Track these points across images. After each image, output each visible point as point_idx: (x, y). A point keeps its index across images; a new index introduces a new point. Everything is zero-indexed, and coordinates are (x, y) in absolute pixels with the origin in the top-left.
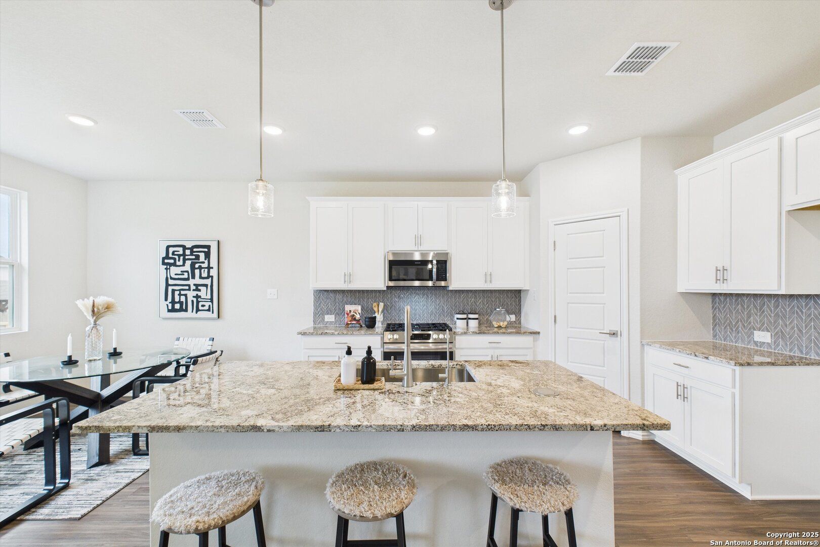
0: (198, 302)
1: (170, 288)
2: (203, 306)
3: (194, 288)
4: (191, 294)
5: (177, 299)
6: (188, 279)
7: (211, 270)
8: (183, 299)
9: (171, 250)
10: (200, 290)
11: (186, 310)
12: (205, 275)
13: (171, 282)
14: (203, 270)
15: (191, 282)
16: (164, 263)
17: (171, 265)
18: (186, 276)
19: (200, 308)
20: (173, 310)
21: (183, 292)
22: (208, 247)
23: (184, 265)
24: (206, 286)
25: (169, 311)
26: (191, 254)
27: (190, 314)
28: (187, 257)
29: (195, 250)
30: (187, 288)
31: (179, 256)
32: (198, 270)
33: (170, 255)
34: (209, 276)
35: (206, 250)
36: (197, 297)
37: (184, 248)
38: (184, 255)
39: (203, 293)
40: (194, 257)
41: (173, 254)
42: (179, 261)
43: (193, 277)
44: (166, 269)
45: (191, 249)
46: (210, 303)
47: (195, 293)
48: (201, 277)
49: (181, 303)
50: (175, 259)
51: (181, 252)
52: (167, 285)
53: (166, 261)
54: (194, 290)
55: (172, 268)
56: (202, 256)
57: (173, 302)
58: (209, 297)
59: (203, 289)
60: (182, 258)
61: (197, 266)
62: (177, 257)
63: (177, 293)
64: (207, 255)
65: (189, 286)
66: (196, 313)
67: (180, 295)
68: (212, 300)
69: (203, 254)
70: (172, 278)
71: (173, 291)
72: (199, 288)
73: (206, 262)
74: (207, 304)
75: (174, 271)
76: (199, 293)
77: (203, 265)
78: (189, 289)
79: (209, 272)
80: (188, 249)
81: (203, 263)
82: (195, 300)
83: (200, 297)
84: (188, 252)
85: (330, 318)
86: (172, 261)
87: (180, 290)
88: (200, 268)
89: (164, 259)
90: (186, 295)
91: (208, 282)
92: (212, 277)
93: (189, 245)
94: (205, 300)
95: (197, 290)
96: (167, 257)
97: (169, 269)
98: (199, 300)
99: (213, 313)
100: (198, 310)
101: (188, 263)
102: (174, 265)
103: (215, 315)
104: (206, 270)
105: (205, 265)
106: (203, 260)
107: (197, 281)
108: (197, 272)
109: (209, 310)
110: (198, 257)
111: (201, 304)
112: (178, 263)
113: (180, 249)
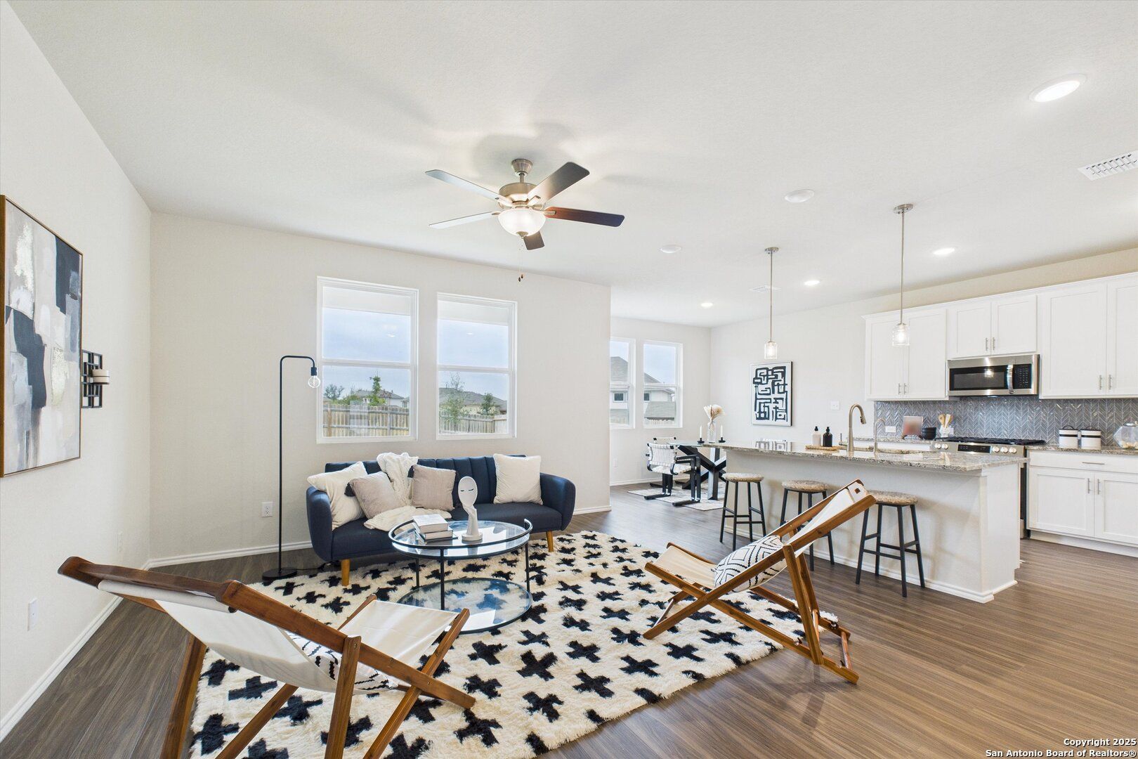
0: (776, 412)
1: (758, 401)
2: (780, 415)
3: (774, 401)
4: (772, 406)
5: (762, 410)
6: (770, 394)
7: (786, 386)
8: (766, 409)
9: (759, 372)
10: (778, 403)
11: (768, 419)
12: (781, 390)
13: (759, 397)
14: (780, 387)
15: (772, 396)
16: (754, 383)
17: (758, 383)
18: (768, 392)
19: (778, 417)
20: (760, 418)
21: (766, 405)
22: (784, 368)
23: (767, 383)
24: (782, 399)
25: (757, 419)
26: (772, 375)
27: (771, 421)
28: (769, 377)
29: (775, 371)
30: (769, 401)
31: (764, 376)
33: (758, 376)
34: (785, 392)
35: (783, 370)
36: (776, 408)
37: (767, 369)
38: (767, 375)
39: (781, 405)
40: (774, 377)
41: (760, 375)
43: (773, 393)
44: (756, 387)
45: (772, 370)
47: (774, 405)
48: (779, 393)
49: (765, 413)
50: (761, 379)
51: (765, 373)
52: (756, 399)
53: (756, 381)
54: (773, 403)
55: (760, 385)
56: (780, 375)
57: (760, 412)
58: (784, 408)
59: (780, 401)
60: (766, 377)
61: (776, 383)
62: (763, 378)
63: (762, 405)
64: (784, 374)
65: (770, 399)
66: (775, 421)
67: (764, 406)
68: (786, 412)
69: (780, 374)
70: (759, 394)
71: (760, 403)
73: (783, 380)
74: (783, 414)
75: (761, 387)
76: (778, 405)
77: (780, 383)
78: (771, 402)
79: (784, 388)
80: (770, 370)
81: (780, 380)
82: (774, 410)
83: (778, 408)
84: (770, 373)
86: (759, 381)
87: (764, 403)
88: (778, 385)
89: (754, 379)
90: (768, 407)
91: (783, 396)
92: (787, 392)
93: (770, 367)
94: (782, 411)
95: (776, 402)
96: (756, 378)
98: (777, 410)
99: (787, 421)
100: (776, 419)
101: (770, 381)
102: (761, 383)
103: (789, 423)
104: (783, 386)
107: (777, 395)
108: (776, 388)
109: (784, 419)
110: (777, 376)
111: (778, 414)
112: (763, 382)
113: (765, 371)
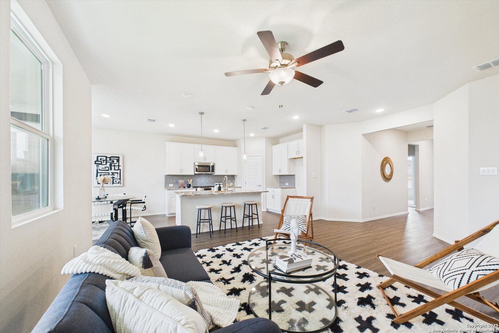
0: (113, 180)
1: (99, 174)
2: (116, 181)
3: (112, 174)
6: (108, 170)
7: (120, 167)
9: (99, 158)
10: (114, 175)
12: (117, 168)
14: (116, 167)
15: (110, 171)
16: (95, 163)
17: (99, 164)
18: (107, 169)
19: (114, 182)
22: (119, 157)
23: (106, 164)
24: (118, 173)
25: (98, 184)
26: (110, 160)
27: (109, 185)
28: (107, 161)
29: (112, 158)
31: (104, 161)
32: (113, 167)
33: (99, 160)
35: (117, 159)
36: (113, 178)
37: (106, 157)
38: (106, 160)
39: (116, 176)
40: (111, 161)
41: (101, 159)
42: (104, 162)
43: (111, 169)
44: (97, 166)
45: (110, 158)
46: (120, 180)
47: (112, 176)
48: (115, 170)
50: (101, 162)
51: (105, 159)
52: (97, 173)
53: (97, 162)
54: (111, 175)
55: (100, 165)
56: (115, 161)
58: (119, 177)
59: (116, 174)
60: (105, 161)
61: (113, 165)
62: (103, 161)
64: (118, 161)
65: (109, 173)
66: (113, 184)
68: (120, 179)
70: (100, 170)
71: (101, 175)
72: (114, 174)
73: (118, 163)
74: (118, 181)
75: (101, 167)
76: (114, 176)
77: (116, 165)
78: (109, 175)
79: (119, 168)
81: (116, 164)
83: (114, 178)
84: (108, 159)
85: (171, 185)
86: (100, 163)
87: (104, 175)
88: (114, 166)
89: (95, 161)
91: (118, 171)
92: (120, 170)
93: (109, 156)
94: (117, 179)
95: (113, 175)
96: (97, 160)
97: (99, 166)
98: (114, 179)
99: (121, 184)
100: (113, 183)
101: (108, 164)
102: (101, 164)
103: (122, 185)
104: (117, 167)
105: (117, 164)
106: (116, 163)
107: (113, 171)
108: (113, 168)
109: (119, 183)
110: (113, 161)
111: (114, 181)
112: (103, 164)
113: (105, 158)
